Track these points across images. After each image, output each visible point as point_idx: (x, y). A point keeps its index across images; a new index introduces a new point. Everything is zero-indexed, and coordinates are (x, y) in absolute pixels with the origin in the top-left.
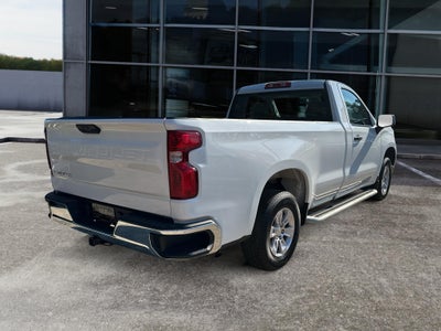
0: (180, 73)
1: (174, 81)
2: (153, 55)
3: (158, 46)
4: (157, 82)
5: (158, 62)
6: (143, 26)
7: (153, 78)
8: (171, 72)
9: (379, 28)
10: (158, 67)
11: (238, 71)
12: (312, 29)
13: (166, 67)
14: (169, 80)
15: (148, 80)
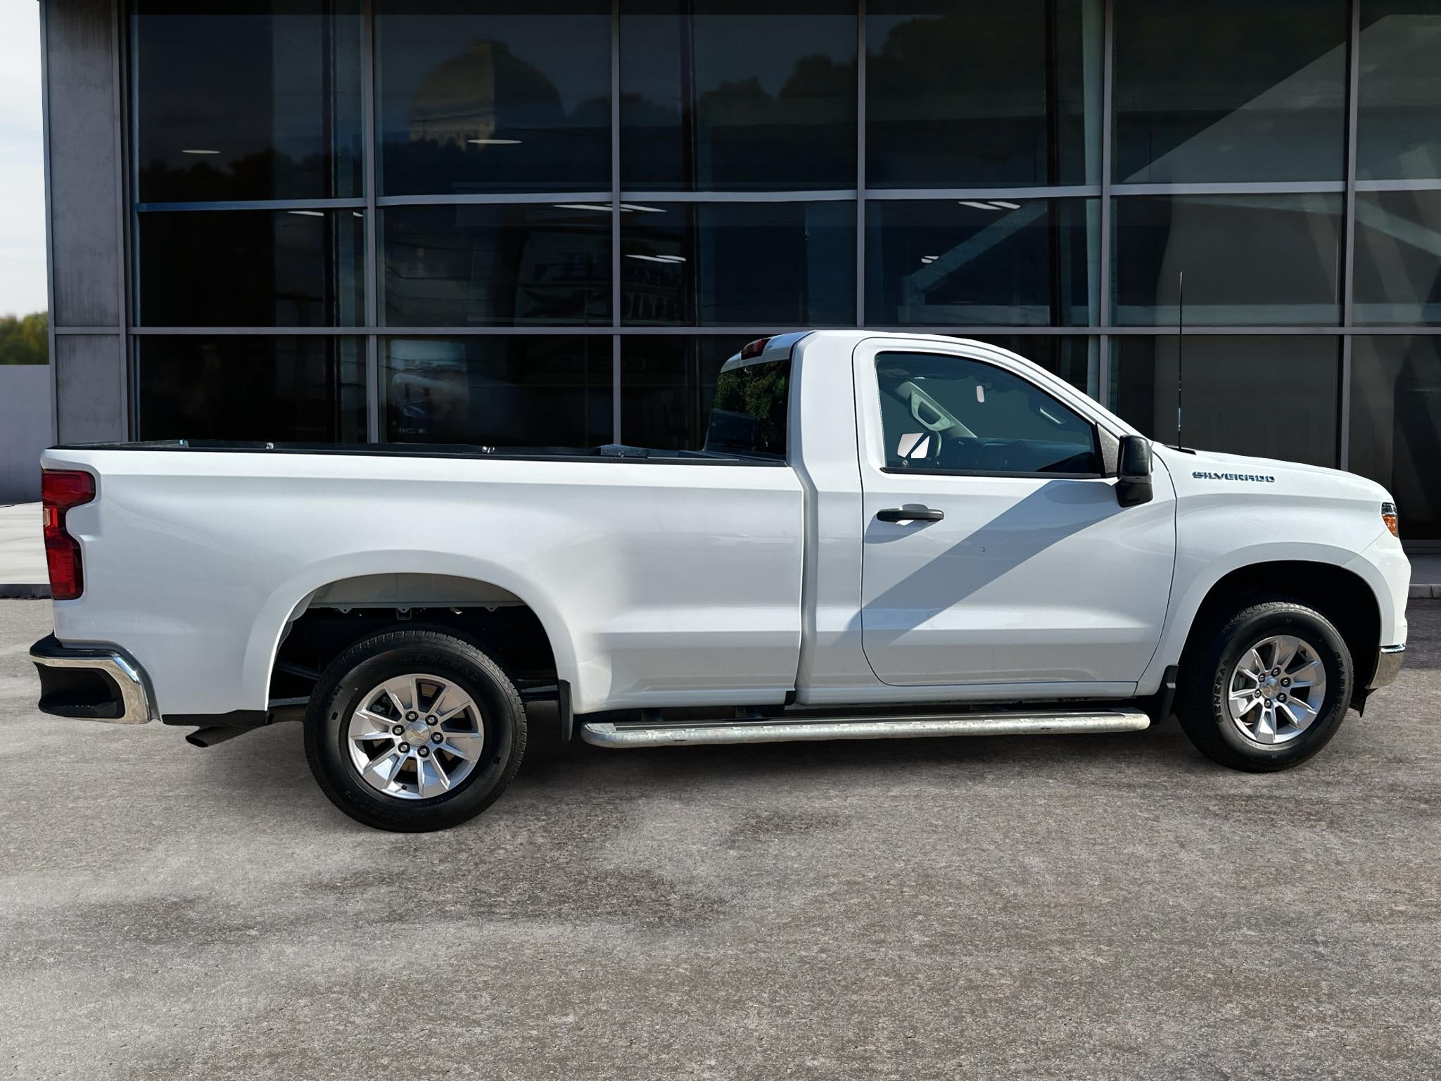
0: (435, 354)
1: (417, 380)
2: (346, 300)
3: (359, 267)
4: (361, 387)
5: (361, 322)
6: (309, 207)
7: (347, 372)
8: (403, 353)
9: (1081, 181)
10: (363, 339)
11: (624, 338)
12: (863, 194)
13: (390, 338)
14: (398, 378)
15: (332, 384)
